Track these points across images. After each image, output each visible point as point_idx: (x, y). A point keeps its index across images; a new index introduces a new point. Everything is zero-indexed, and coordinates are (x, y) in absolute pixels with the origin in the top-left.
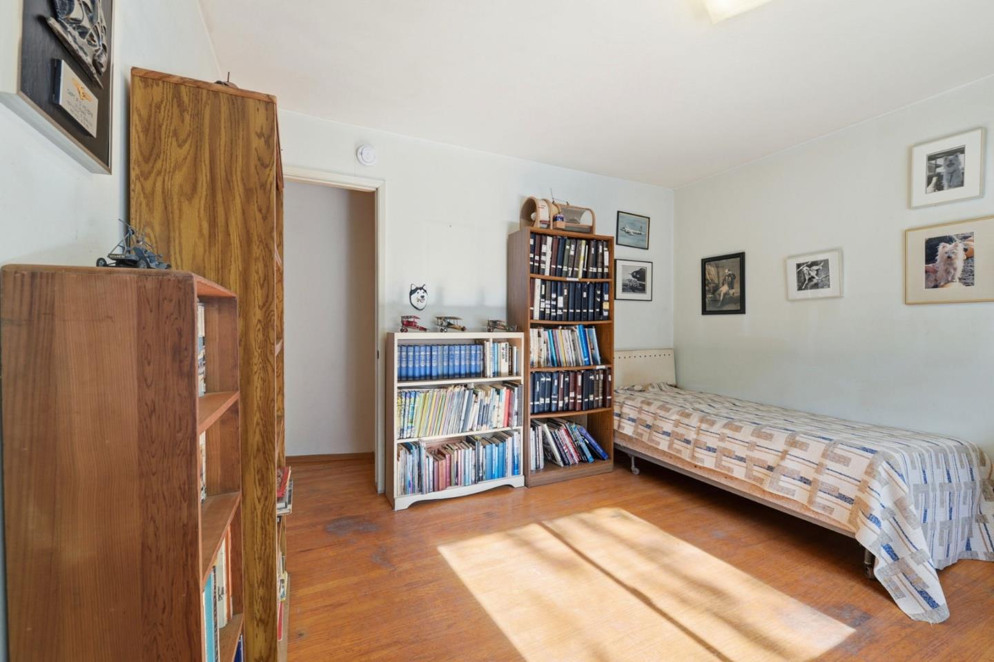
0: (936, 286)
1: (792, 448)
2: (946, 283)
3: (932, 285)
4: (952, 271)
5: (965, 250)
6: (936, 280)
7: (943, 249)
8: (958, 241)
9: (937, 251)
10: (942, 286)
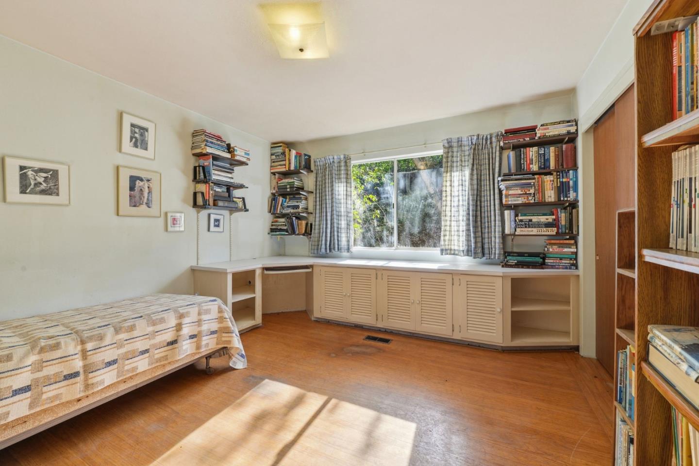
0: (135, 206)
1: (183, 319)
2: (139, 205)
3: (133, 205)
4: (142, 198)
5: (148, 187)
6: (135, 202)
7: (138, 183)
8: (145, 181)
9: (135, 185)
10: (138, 206)
